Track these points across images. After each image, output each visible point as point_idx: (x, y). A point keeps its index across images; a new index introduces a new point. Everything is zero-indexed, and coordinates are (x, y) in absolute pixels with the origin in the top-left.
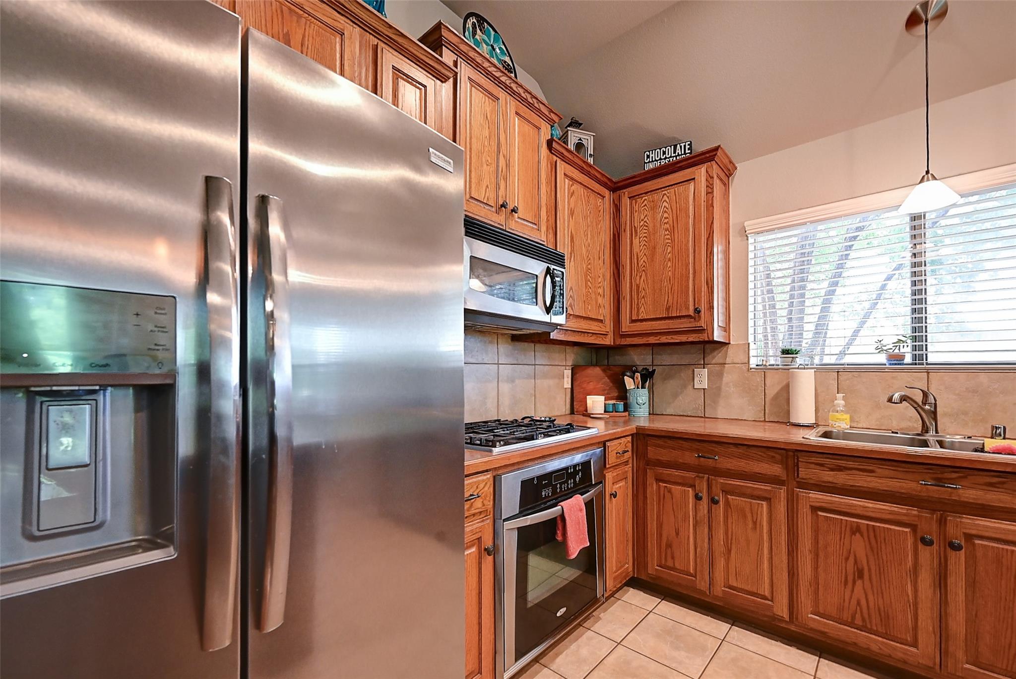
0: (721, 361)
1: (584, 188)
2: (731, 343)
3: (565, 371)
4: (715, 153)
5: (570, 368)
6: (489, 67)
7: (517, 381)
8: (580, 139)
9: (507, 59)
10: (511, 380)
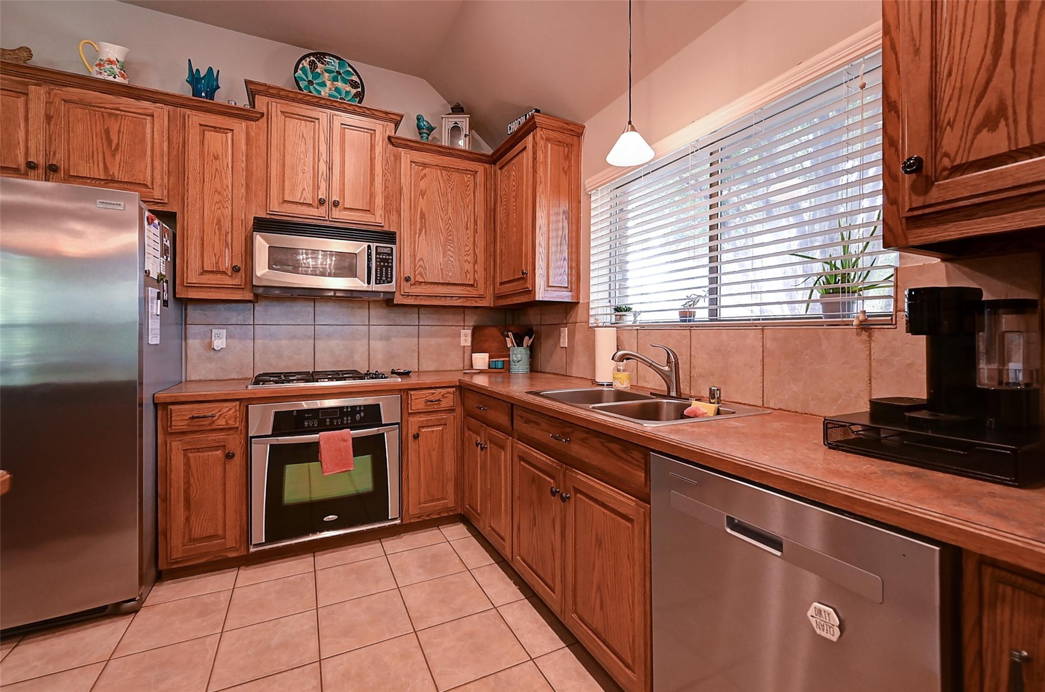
0: (574, 321)
1: (440, 170)
2: (581, 302)
3: (462, 331)
4: (533, 121)
5: (471, 328)
6: (304, 97)
7: (393, 339)
8: (456, 123)
9: (355, 78)
10: (387, 338)
